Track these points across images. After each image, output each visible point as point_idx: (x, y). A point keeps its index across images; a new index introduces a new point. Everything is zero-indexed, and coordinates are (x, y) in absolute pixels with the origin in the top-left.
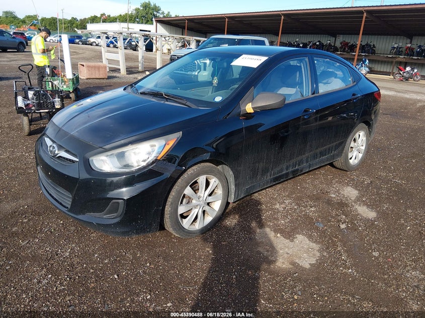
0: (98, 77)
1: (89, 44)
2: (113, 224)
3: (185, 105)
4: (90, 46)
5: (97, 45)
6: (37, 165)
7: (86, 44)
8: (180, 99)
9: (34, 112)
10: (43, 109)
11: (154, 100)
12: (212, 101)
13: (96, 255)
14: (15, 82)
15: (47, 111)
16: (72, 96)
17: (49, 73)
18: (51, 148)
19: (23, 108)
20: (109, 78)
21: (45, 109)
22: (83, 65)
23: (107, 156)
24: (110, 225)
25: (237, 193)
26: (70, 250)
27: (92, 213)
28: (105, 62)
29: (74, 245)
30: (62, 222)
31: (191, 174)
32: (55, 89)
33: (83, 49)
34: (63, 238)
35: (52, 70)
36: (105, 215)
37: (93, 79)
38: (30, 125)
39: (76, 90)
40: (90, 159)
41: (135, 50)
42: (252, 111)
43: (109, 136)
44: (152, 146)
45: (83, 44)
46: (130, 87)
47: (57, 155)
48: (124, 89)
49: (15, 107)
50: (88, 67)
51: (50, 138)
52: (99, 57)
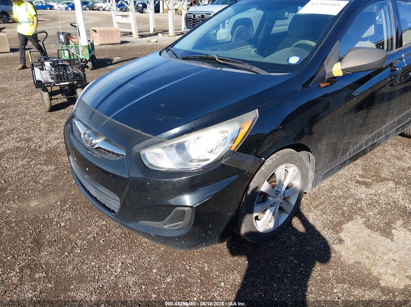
0: (111, 43)
1: (95, 10)
2: (177, 237)
3: (250, 71)
4: (97, 11)
5: (104, 10)
6: (69, 154)
7: (93, 10)
8: (239, 63)
9: (54, 85)
10: (62, 82)
11: (206, 66)
12: (287, 63)
13: (155, 271)
14: (30, 52)
15: (67, 83)
16: (89, 64)
17: (63, 41)
18: (86, 136)
19: (42, 82)
20: (122, 42)
21: (65, 82)
22: (95, 31)
23: (164, 148)
24: (173, 238)
25: (315, 181)
26: (120, 264)
27: (148, 222)
28: (116, 26)
29: (124, 256)
30: (104, 223)
31: (270, 165)
32: (72, 58)
33: (91, 15)
34: (109, 245)
35: (66, 37)
36: (165, 225)
37: (106, 44)
38: (51, 99)
39: (92, 58)
40: (141, 153)
41: (142, 12)
42: (341, 74)
43: (161, 120)
44: (223, 132)
45: (90, 10)
46: (165, 51)
47: (95, 145)
48: (160, 54)
49: (32, 81)
50: (101, 32)
51: (81, 122)
52: (109, 21)
